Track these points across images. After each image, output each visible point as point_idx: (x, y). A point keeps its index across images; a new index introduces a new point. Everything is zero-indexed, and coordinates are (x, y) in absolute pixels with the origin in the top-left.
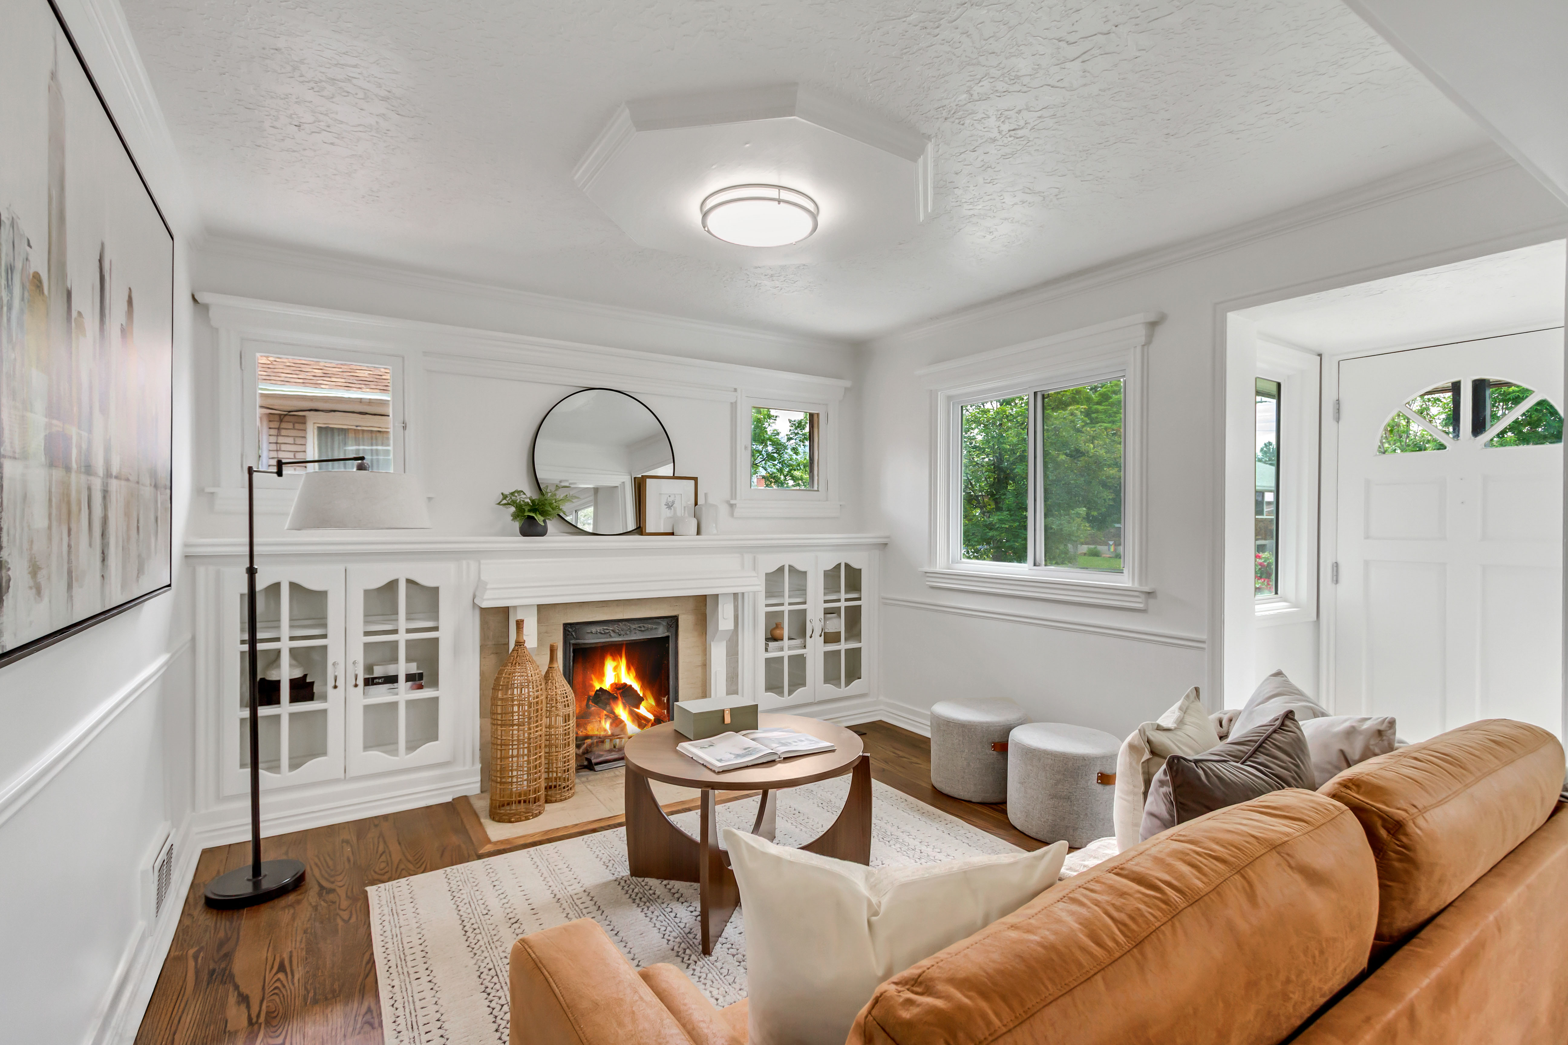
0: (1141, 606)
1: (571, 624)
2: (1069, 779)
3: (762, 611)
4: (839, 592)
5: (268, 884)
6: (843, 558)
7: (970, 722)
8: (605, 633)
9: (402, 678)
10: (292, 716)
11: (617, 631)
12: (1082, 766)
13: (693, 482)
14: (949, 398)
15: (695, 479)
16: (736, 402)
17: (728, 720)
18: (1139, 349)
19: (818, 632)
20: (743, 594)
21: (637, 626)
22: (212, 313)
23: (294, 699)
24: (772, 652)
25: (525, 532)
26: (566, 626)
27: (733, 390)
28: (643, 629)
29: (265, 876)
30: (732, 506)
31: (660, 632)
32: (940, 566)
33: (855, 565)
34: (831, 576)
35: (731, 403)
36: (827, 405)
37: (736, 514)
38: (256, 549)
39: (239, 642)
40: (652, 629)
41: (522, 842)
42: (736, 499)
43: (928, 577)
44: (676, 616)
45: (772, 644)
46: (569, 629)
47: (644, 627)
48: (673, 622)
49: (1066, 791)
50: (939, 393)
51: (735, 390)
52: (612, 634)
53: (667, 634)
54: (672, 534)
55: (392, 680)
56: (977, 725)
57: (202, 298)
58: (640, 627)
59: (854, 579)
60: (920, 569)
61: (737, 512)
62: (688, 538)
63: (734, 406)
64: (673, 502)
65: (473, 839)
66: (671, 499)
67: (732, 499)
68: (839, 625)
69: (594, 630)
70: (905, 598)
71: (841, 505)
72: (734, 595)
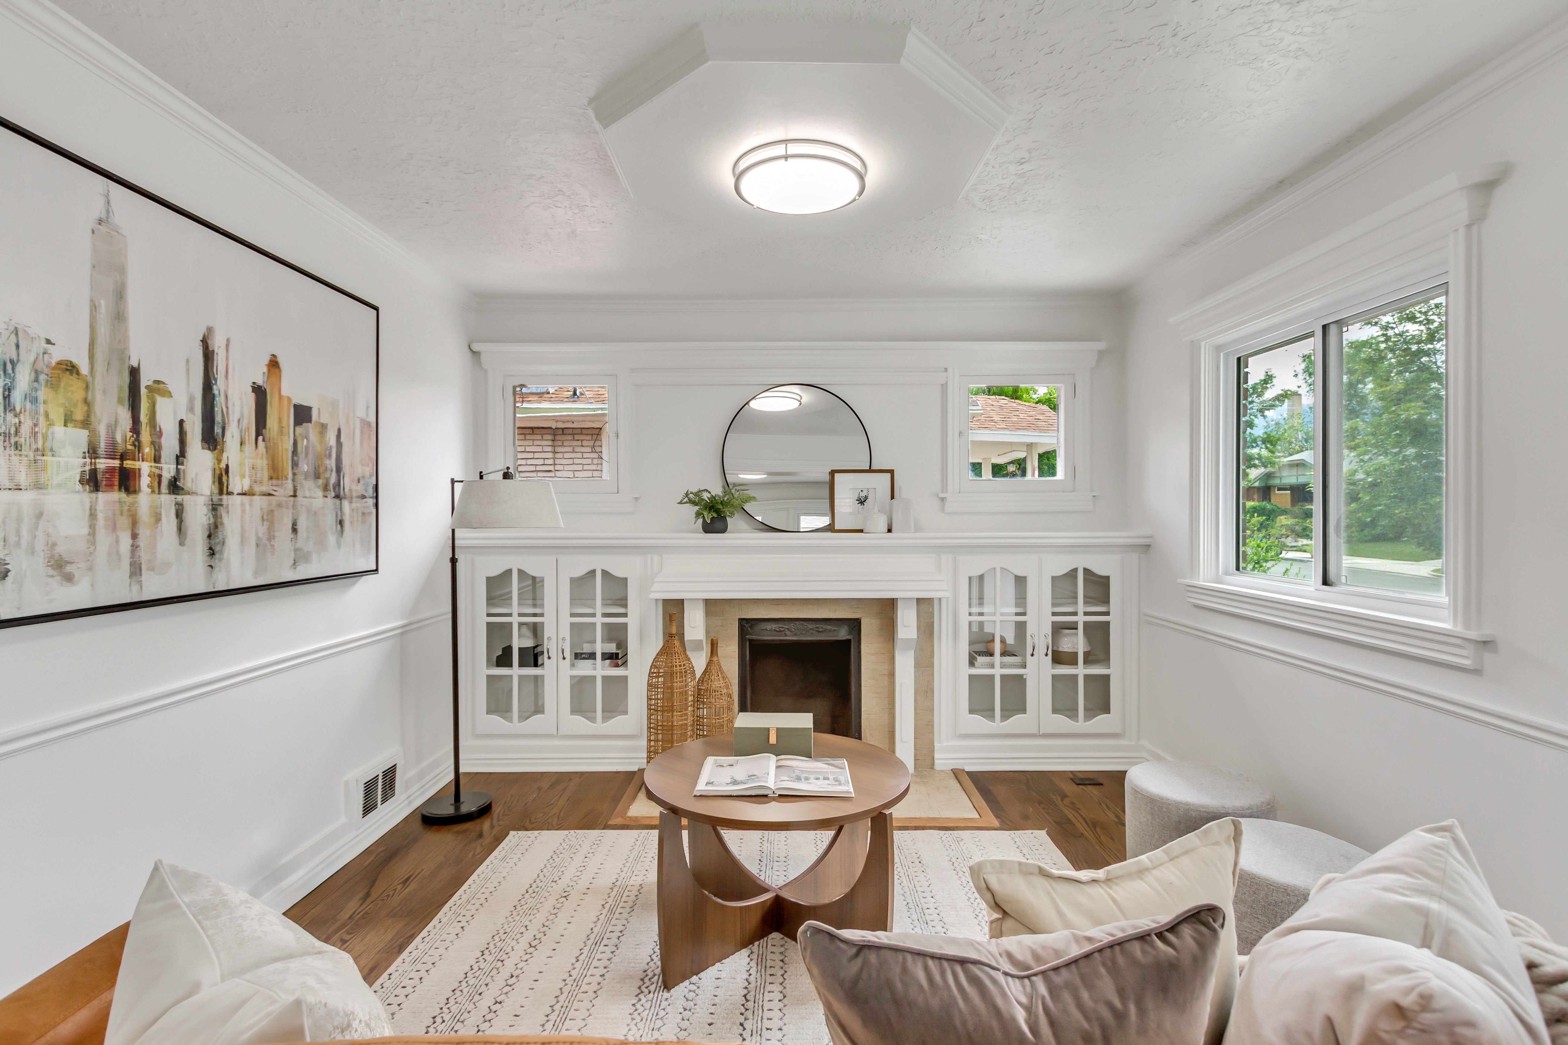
0: (1466, 662)
1: (748, 620)
2: (1260, 917)
3: (964, 620)
4: (1076, 603)
5: (465, 808)
6: (1081, 562)
7: (1161, 798)
8: (780, 631)
9: (599, 656)
10: (521, 677)
11: (793, 630)
12: (1282, 902)
13: (888, 475)
14: (1218, 348)
15: (892, 472)
16: (946, 383)
17: (773, 740)
18: (1462, 231)
19: (1041, 650)
20: (940, 599)
21: (814, 626)
22: (482, 357)
23: (522, 664)
24: (979, 668)
25: (708, 529)
26: (741, 620)
27: (943, 370)
28: (821, 630)
29: (463, 802)
30: (942, 500)
31: (843, 634)
32: (1204, 578)
33: (1100, 571)
34: (1063, 583)
35: (942, 385)
36: (1073, 374)
37: (947, 509)
38: (457, 542)
39: (485, 615)
40: (830, 630)
41: (647, 822)
42: (947, 492)
43: (1189, 591)
44: (858, 619)
45: (981, 660)
46: (746, 625)
47: (822, 628)
48: (855, 625)
49: (1254, 933)
50: (1203, 343)
51: (946, 370)
52: (788, 632)
53: (848, 637)
54: (861, 531)
55: (592, 656)
56: (1170, 804)
57: (476, 347)
58: (817, 628)
59: (1098, 588)
60: (1180, 581)
61: (949, 507)
62: (877, 536)
63: (944, 387)
64: (866, 498)
65: (616, 810)
66: (863, 494)
67: (943, 492)
68: (1077, 643)
69: (769, 627)
70: (1167, 617)
71: (1094, 496)
72: (919, 600)
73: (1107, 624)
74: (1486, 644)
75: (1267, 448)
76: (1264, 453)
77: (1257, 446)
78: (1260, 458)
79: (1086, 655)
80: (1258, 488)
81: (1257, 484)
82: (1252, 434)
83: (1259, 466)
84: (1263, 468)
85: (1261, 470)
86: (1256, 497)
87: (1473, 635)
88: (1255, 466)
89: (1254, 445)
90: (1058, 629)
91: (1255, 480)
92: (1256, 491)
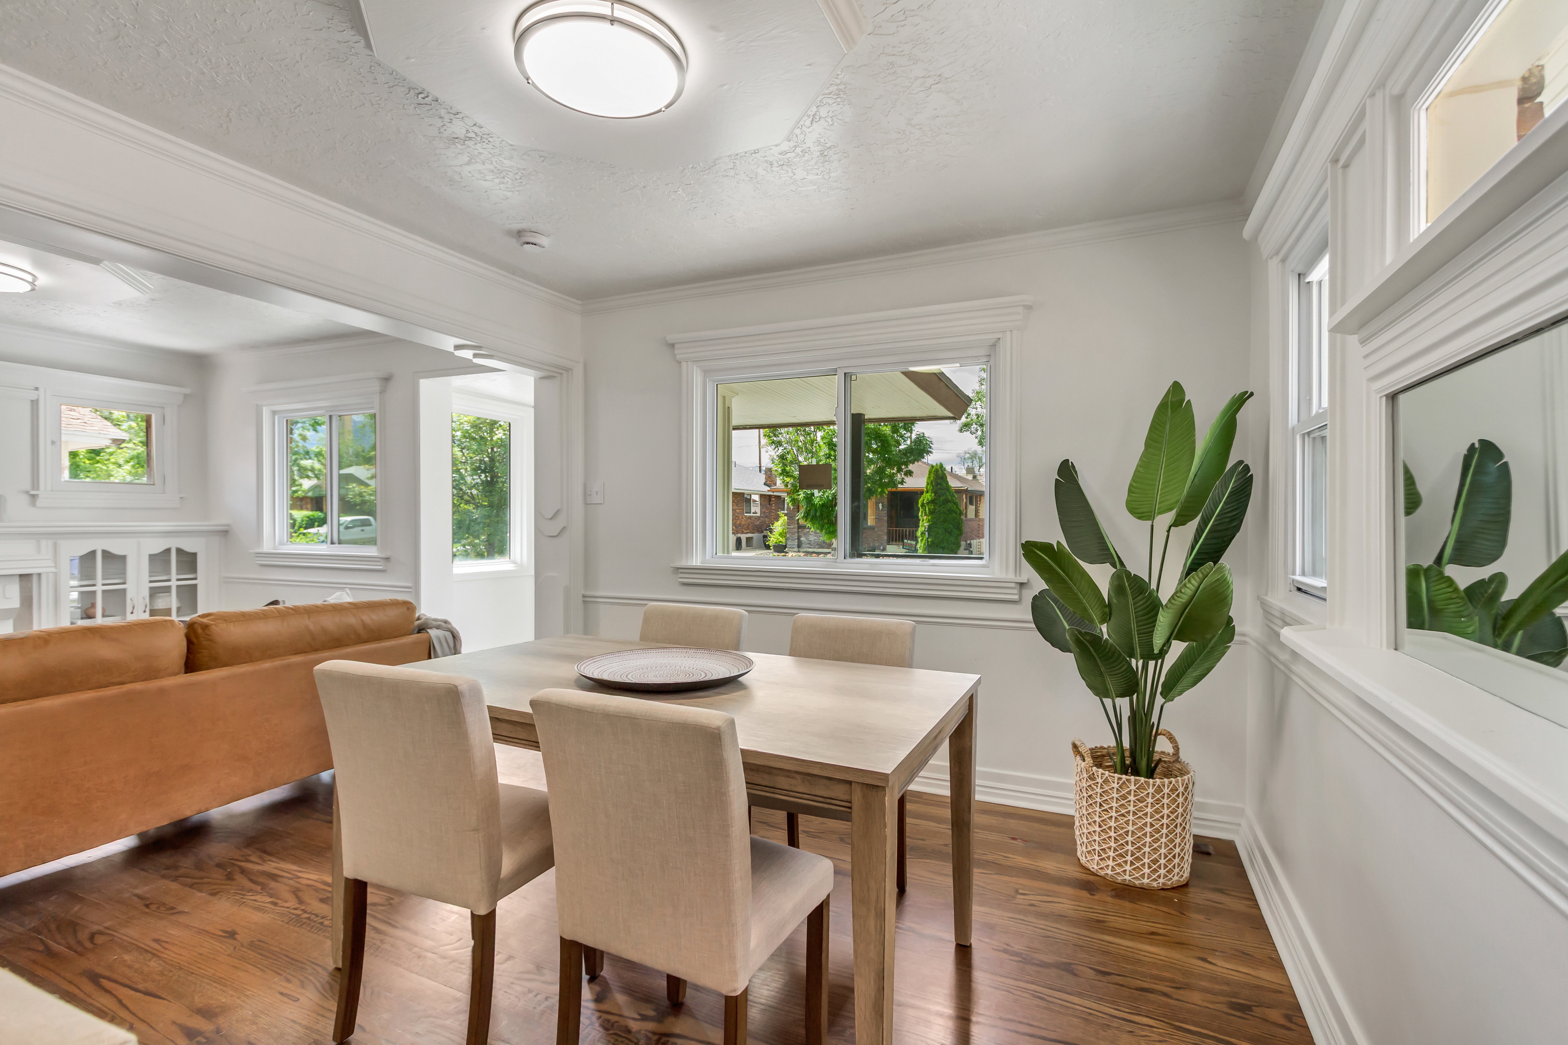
0: (382, 568)
3: (66, 591)
4: (170, 573)
6: (174, 543)
14: (274, 413)
16: (37, 400)
19: (141, 606)
27: (33, 388)
30: (34, 497)
32: (267, 548)
33: (190, 550)
34: (160, 560)
35: (32, 401)
42: (38, 489)
43: (258, 557)
50: (264, 408)
51: (37, 389)
59: (188, 561)
60: (251, 551)
61: (39, 503)
63: (35, 403)
67: (33, 489)
68: (171, 601)
70: (246, 576)
71: (181, 498)
72: (21, 576)
73: (195, 586)
74: (387, 559)
75: (319, 461)
76: (317, 466)
77: (310, 458)
78: (312, 470)
79: (179, 609)
80: (312, 499)
81: (310, 494)
82: (305, 447)
83: (311, 477)
84: (316, 479)
85: (314, 482)
86: (309, 506)
87: (383, 556)
88: (308, 477)
89: (308, 457)
90: (154, 593)
91: (309, 490)
92: (309, 500)
